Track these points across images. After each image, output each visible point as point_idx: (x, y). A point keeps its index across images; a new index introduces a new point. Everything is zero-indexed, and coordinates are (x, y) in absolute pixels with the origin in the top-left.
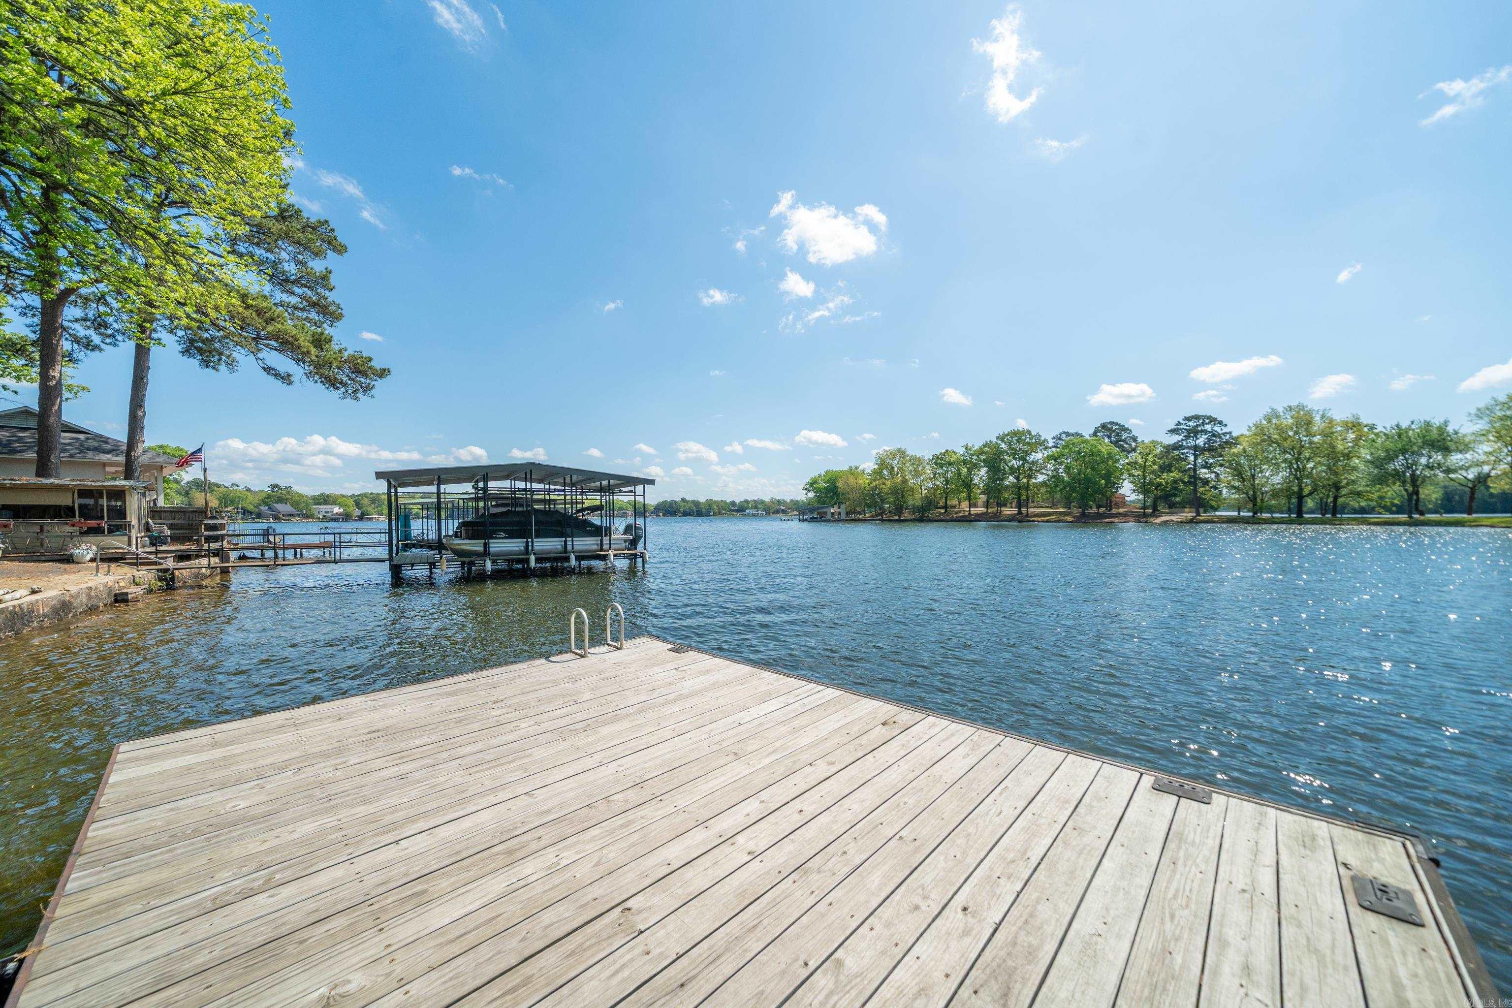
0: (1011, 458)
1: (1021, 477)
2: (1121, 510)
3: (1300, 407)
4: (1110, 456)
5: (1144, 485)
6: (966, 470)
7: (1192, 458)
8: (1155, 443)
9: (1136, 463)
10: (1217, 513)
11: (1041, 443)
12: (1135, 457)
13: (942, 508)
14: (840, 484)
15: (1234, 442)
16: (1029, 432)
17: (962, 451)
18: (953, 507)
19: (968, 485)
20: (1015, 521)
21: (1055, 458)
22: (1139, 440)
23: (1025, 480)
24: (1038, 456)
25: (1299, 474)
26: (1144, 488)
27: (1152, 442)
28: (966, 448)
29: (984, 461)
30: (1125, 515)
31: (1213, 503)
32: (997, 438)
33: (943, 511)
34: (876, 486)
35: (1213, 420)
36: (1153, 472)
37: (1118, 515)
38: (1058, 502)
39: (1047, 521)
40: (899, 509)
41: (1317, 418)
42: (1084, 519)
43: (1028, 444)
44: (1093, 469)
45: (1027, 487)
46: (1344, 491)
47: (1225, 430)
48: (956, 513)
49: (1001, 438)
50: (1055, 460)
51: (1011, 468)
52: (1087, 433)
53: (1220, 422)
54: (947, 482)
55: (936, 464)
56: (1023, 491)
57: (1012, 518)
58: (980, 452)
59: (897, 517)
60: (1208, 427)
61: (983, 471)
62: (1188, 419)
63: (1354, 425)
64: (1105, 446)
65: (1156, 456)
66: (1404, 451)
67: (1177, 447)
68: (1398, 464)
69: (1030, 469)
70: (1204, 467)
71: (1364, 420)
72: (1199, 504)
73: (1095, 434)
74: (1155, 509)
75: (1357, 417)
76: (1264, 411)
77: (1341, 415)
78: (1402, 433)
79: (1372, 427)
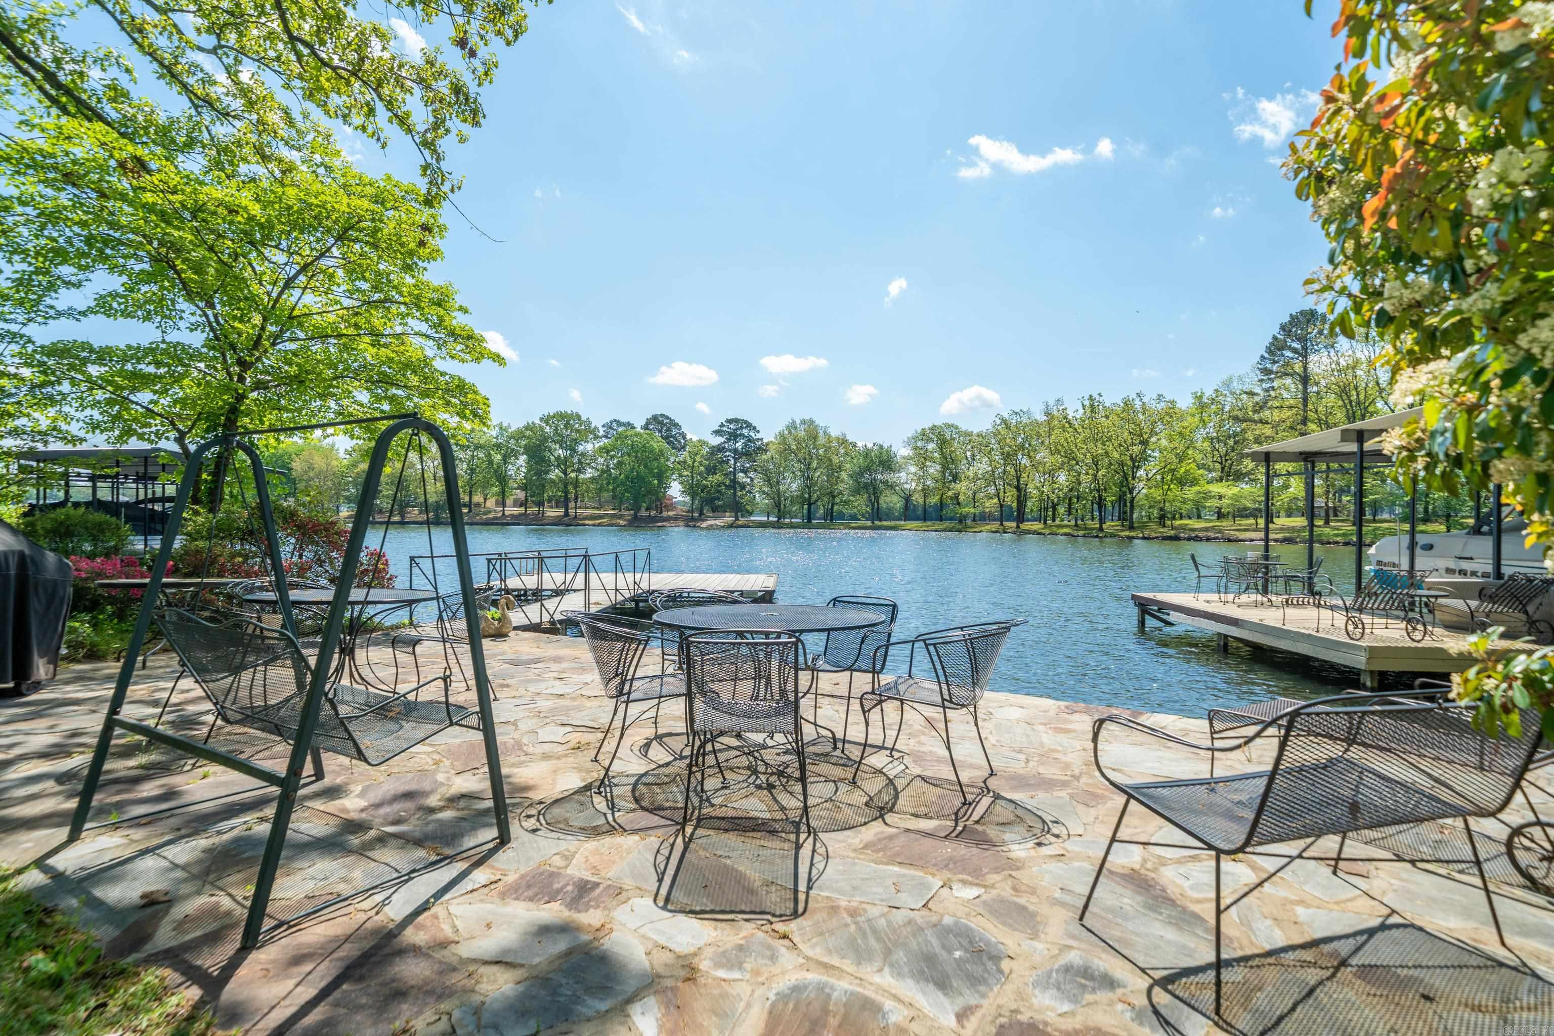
0: (557, 446)
1: (569, 470)
2: (671, 514)
3: (812, 422)
4: (661, 453)
5: (692, 486)
6: (499, 457)
7: (732, 462)
8: (702, 443)
9: (685, 462)
10: (751, 518)
11: (589, 432)
12: (684, 455)
14: (297, 466)
15: (763, 449)
16: (578, 416)
18: (478, 505)
19: (503, 480)
20: (562, 524)
21: (606, 450)
22: (688, 437)
23: (573, 475)
24: (588, 447)
25: (809, 481)
26: (691, 490)
27: (699, 441)
29: (525, 447)
30: (676, 519)
31: (749, 508)
32: (541, 419)
33: (466, 510)
35: (749, 425)
36: (700, 474)
37: (669, 519)
38: (607, 502)
39: (600, 525)
40: (403, 507)
41: (821, 433)
42: (637, 523)
43: (577, 431)
44: (646, 466)
45: (576, 483)
46: (837, 500)
47: (759, 436)
48: (485, 513)
49: (546, 420)
50: (608, 452)
51: (558, 458)
52: (639, 423)
53: (754, 428)
54: (472, 470)
56: (571, 488)
57: (557, 522)
58: (519, 435)
59: (397, 519)
60: (745, 431)
61: (522, 460)
62: (729, 421)
63: (843, 441)
64: (657, 443)
65: (702, 456)
66: (868, 469)
67: (720, 449)
68: (867, 477)
69: (580, 462)
70: (742, 471)
71: (851, 438)
72: (738, 508)
73: (646, 427)
74: (701, 514)
75: (844, 435)
76: (787, 421)
77: (834, 433)
78: (867, 453)
79: (854, 445)
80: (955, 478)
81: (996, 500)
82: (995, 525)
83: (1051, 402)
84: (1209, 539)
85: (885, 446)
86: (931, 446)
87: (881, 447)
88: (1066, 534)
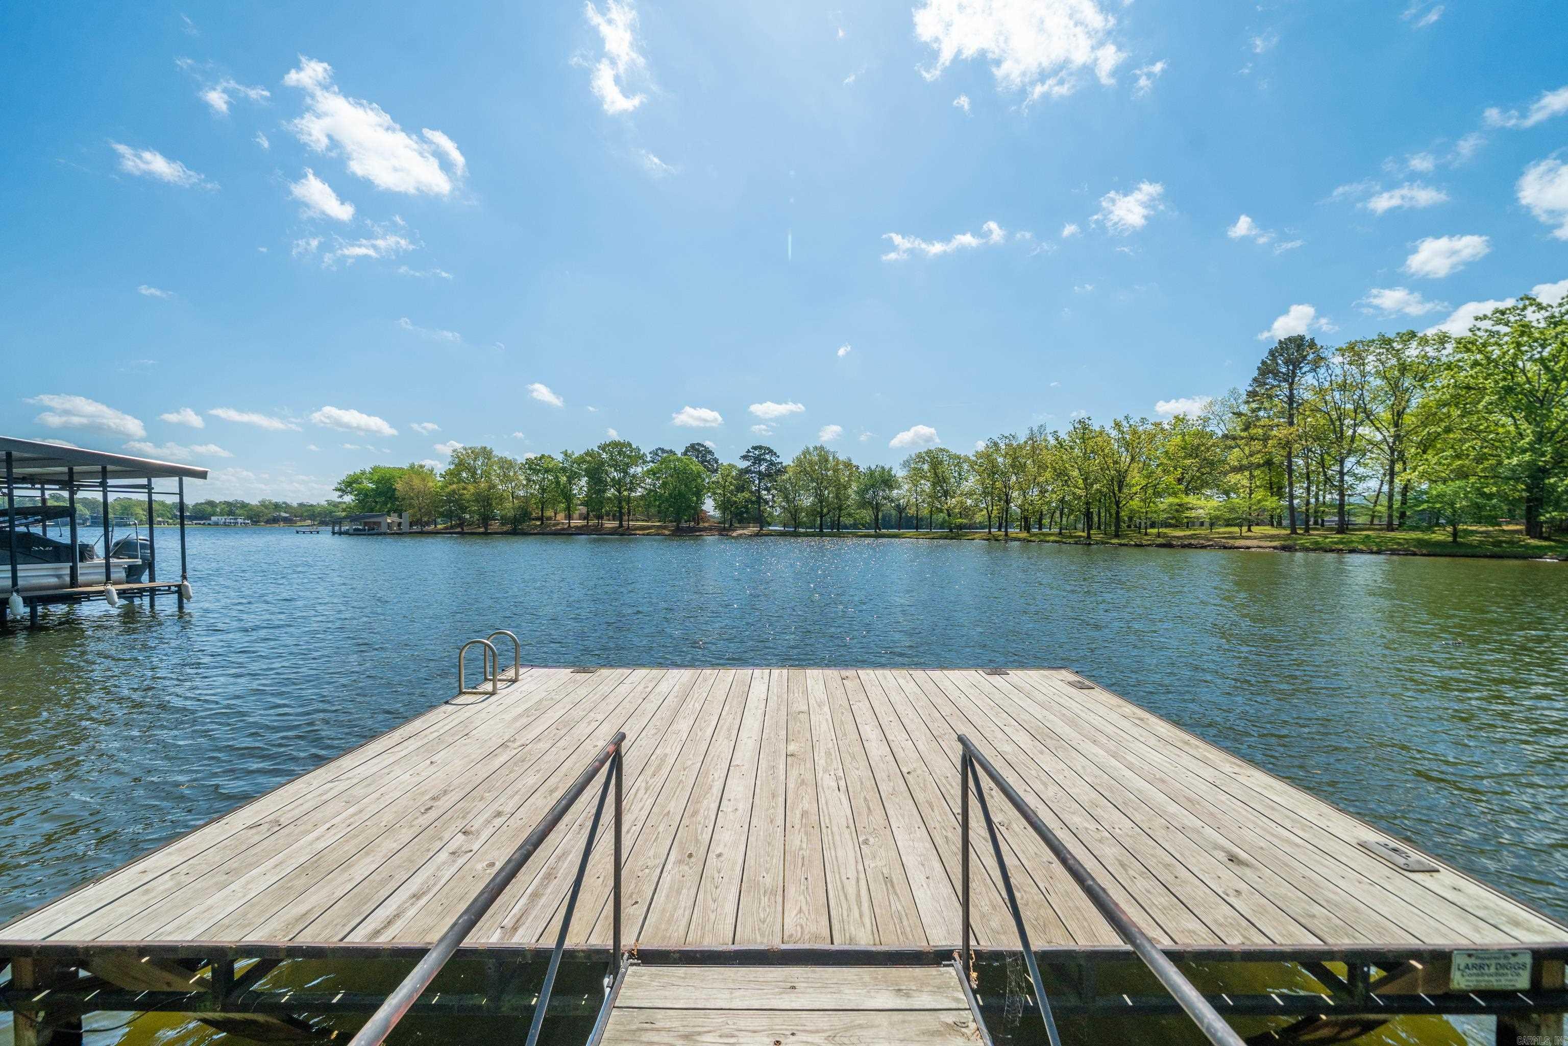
0: (613, 469)
1: (622, 489)
2: (706, 525)
3: (822, 448)
4: (699, 475)
5: (723, 502)
6: (565, 478)
7: (757, 482)
8: (732, 466)
9: (718, 482)
10: (771, 528)
11: (639, 458)
12: (717, 477)
13: (537, 519)
14: (399, 486)
15: (781, 471)
16: (630, 445)
17: (560, 458)
18: (549, 518)
19: (568, 497)
20: (617, 534)
21: (652, 472)
22: (720, 462)
23: (626, 493)
24: (637, 470)
25: (821, 499)
26: (723, 506)
27: (729, 465)
28: (566, 455)
29: (586, 470)
30: (711, 529)
31: (769, 519)
32: (599, 447)
33: (538, 523)
34: (454, 491)
35: (771, 452)
36: (731, 492)
37: (704, 529)
38: (653, 516)
39: (648, 534)
40: (486, 519)
41: (831, 458)
42: (679, 533)
43: (629, 457)
44: (686, 486)
45: (628, 500)
46: (843, 513)
47: (779, 460)
48: (554, 525)
49: (603, 448)
50: (654, 474)
51: (613, 479)
52: (679, 451)
53: (775, 454)
54: (543, 490)
55: (530, 469)
56: (624, 504)
57: (613, 532)
58: (581, 460)
59: (482, 530)
60: (768, 457)
61: (584, 481)
62: (755, 448)
63: (848, 465)
64: (695, 466)
65: (732, 477)
66: (873, 486)
67: (747, 471)
68: (870, 495)
69: (631, 482)
70: (765, 490)
71: (854, 463)
72: (761, 520)
73: (685, 454)
74: (731, 525)
75: (850, 459)
76: (802, 448)
77: (842, 457)
78: (872, 473)
79: (857, 467)
80: (946, 494)
81: (985, 512)
82: (984, 534)
83: (1035, 429)
84: (1203, 547)
85: (887, 468)
86: (926, 467)
87: (883, 468)
88: (1056, 542)
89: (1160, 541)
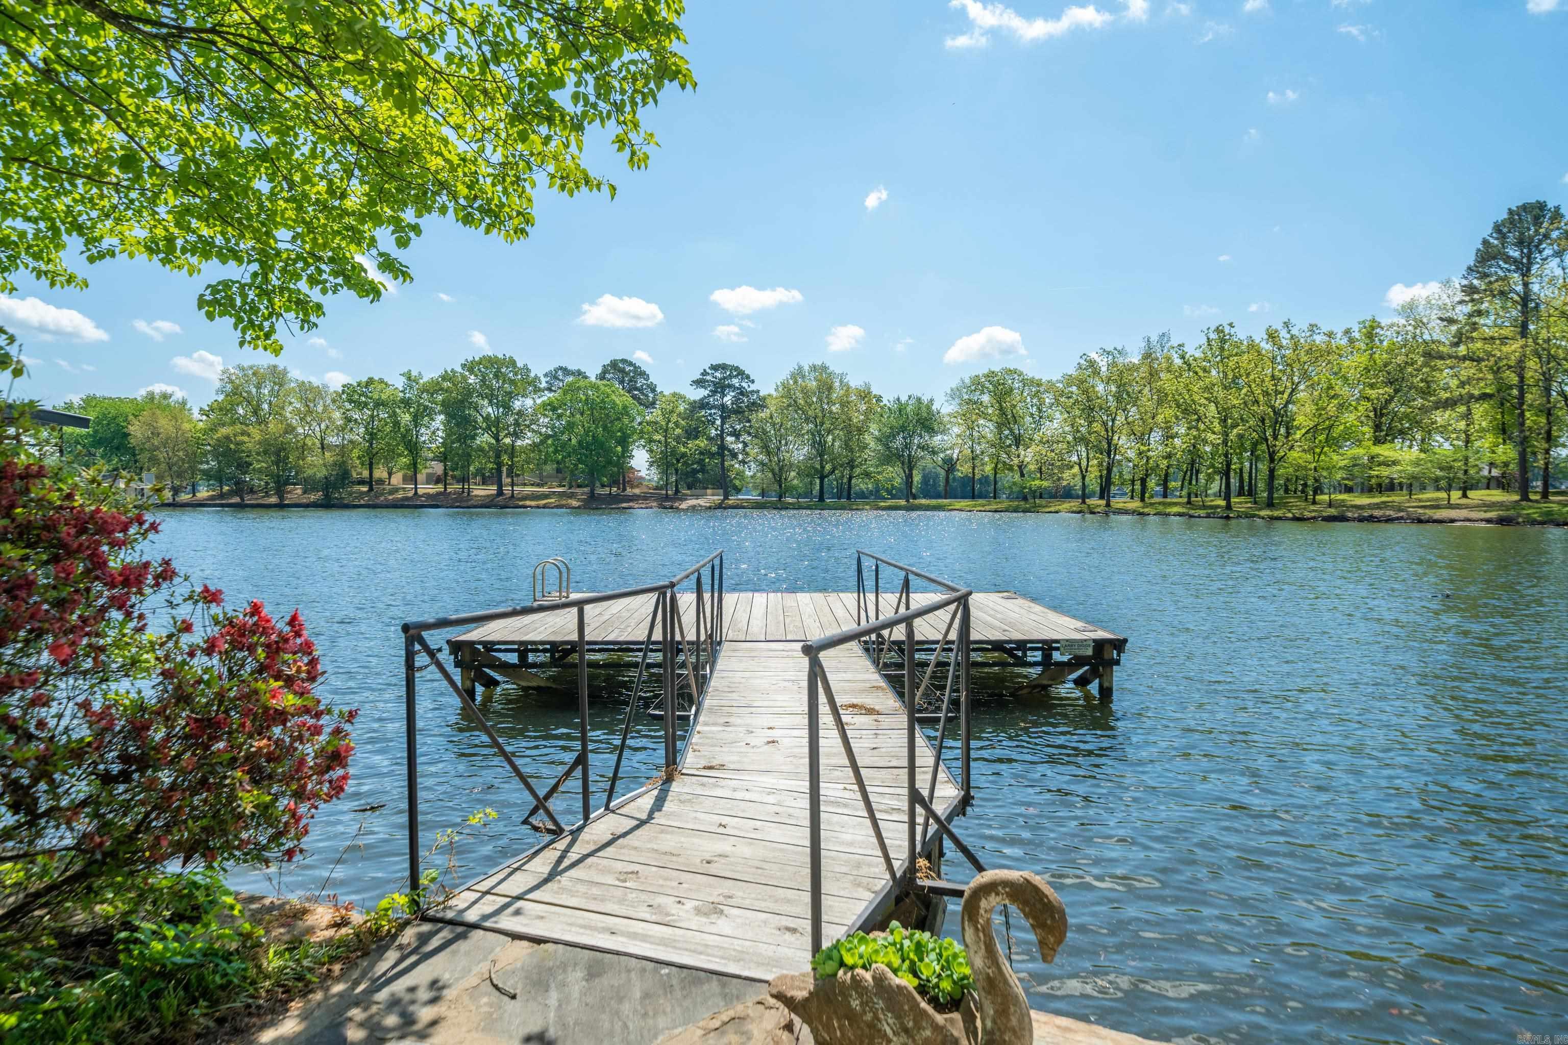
0: (486, 402)
1: (502, 435)
2: (637, 491)
3: (824, 368)
4: (625, 410)
5: (664, 455)
6: (408, 417)
7: (718, 422)
8: (677, 396)
9: (656, 423)
10: (740, 496)
11: (530, 384)
12: (655, 415)
13: (361, 482)
14: (136, 431)
15: (759, 404)
16: (513, 363)
17: (399, 383)
18: (381, 481)
19: (413, 448)
20: (496, 506)
21: (551, 407)
22: (658, 390)
23: (507, 441)
24: (525, 403)
25: (820, 448)
26: (664, 461)
27: (674, 395)
28: (409, 379)
29: (443, 403)
30: (645, 497)
31: (737, 483)
32: (463, 366)
33: (365, 489)
34: (227, 438)
35: (741, 374)
36: (678, 439)
37: (633, 498)
38: (549, 476)
39: (544, 507)
40: (281, 484)
41: (837, 384)
42: (594, 503)
43: (512, 382)
44: (605, 428)
45: (512, 451)
46: (858, 471)
47: (753, 387)
48: (392, 492)
49: (470, 367)
50: (554, 409)
51: (487, 418)
52: (593, 372)
53: (748, 377)
54: (372, 436)
55: (350, 401)
56: (505, 458)
57: (488, 503)
58: (433, 388)
59: (274, 500)
60: (735, 382)
61: (439, 421)
62: (715, 368)
63: (865, 395)
64: (620, 398)
65: (679, 415)
66: (903, 429)
67: (702, 404)
68: (899, 442)
69: (517, 424)
70: (731, 434)
71: (875, 391)
72: (725, 483)
73: (602, 377)
74: (677, 491)
75: (868, 385)
76: (792, 367)
77: (855, 382)
78: (901, 409)
79: (879, 399)
80: (1018, 440)
81: (1076, 469)
82: (1075, 504)
83: (1154, 339)
84: (1389, 520)
85: (925, 399)
86: (986, 398)
87: (919, 400)
88: (1180, 515)
89: (1333, 511)
